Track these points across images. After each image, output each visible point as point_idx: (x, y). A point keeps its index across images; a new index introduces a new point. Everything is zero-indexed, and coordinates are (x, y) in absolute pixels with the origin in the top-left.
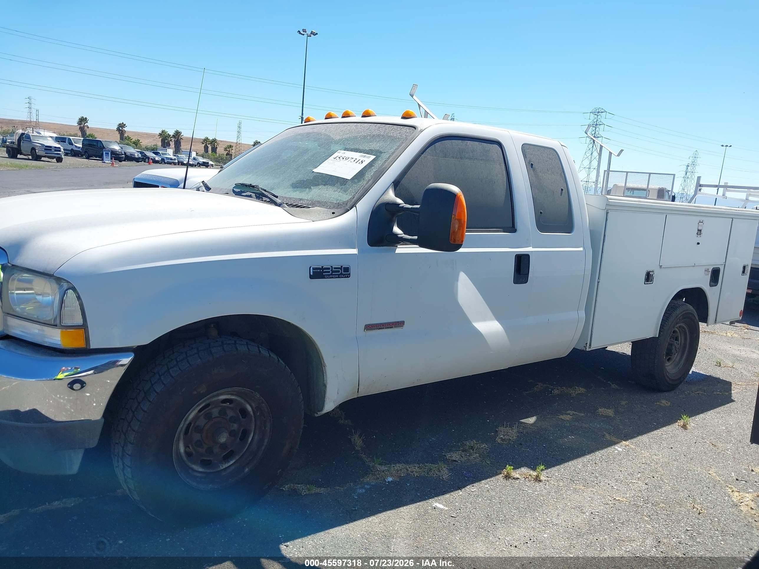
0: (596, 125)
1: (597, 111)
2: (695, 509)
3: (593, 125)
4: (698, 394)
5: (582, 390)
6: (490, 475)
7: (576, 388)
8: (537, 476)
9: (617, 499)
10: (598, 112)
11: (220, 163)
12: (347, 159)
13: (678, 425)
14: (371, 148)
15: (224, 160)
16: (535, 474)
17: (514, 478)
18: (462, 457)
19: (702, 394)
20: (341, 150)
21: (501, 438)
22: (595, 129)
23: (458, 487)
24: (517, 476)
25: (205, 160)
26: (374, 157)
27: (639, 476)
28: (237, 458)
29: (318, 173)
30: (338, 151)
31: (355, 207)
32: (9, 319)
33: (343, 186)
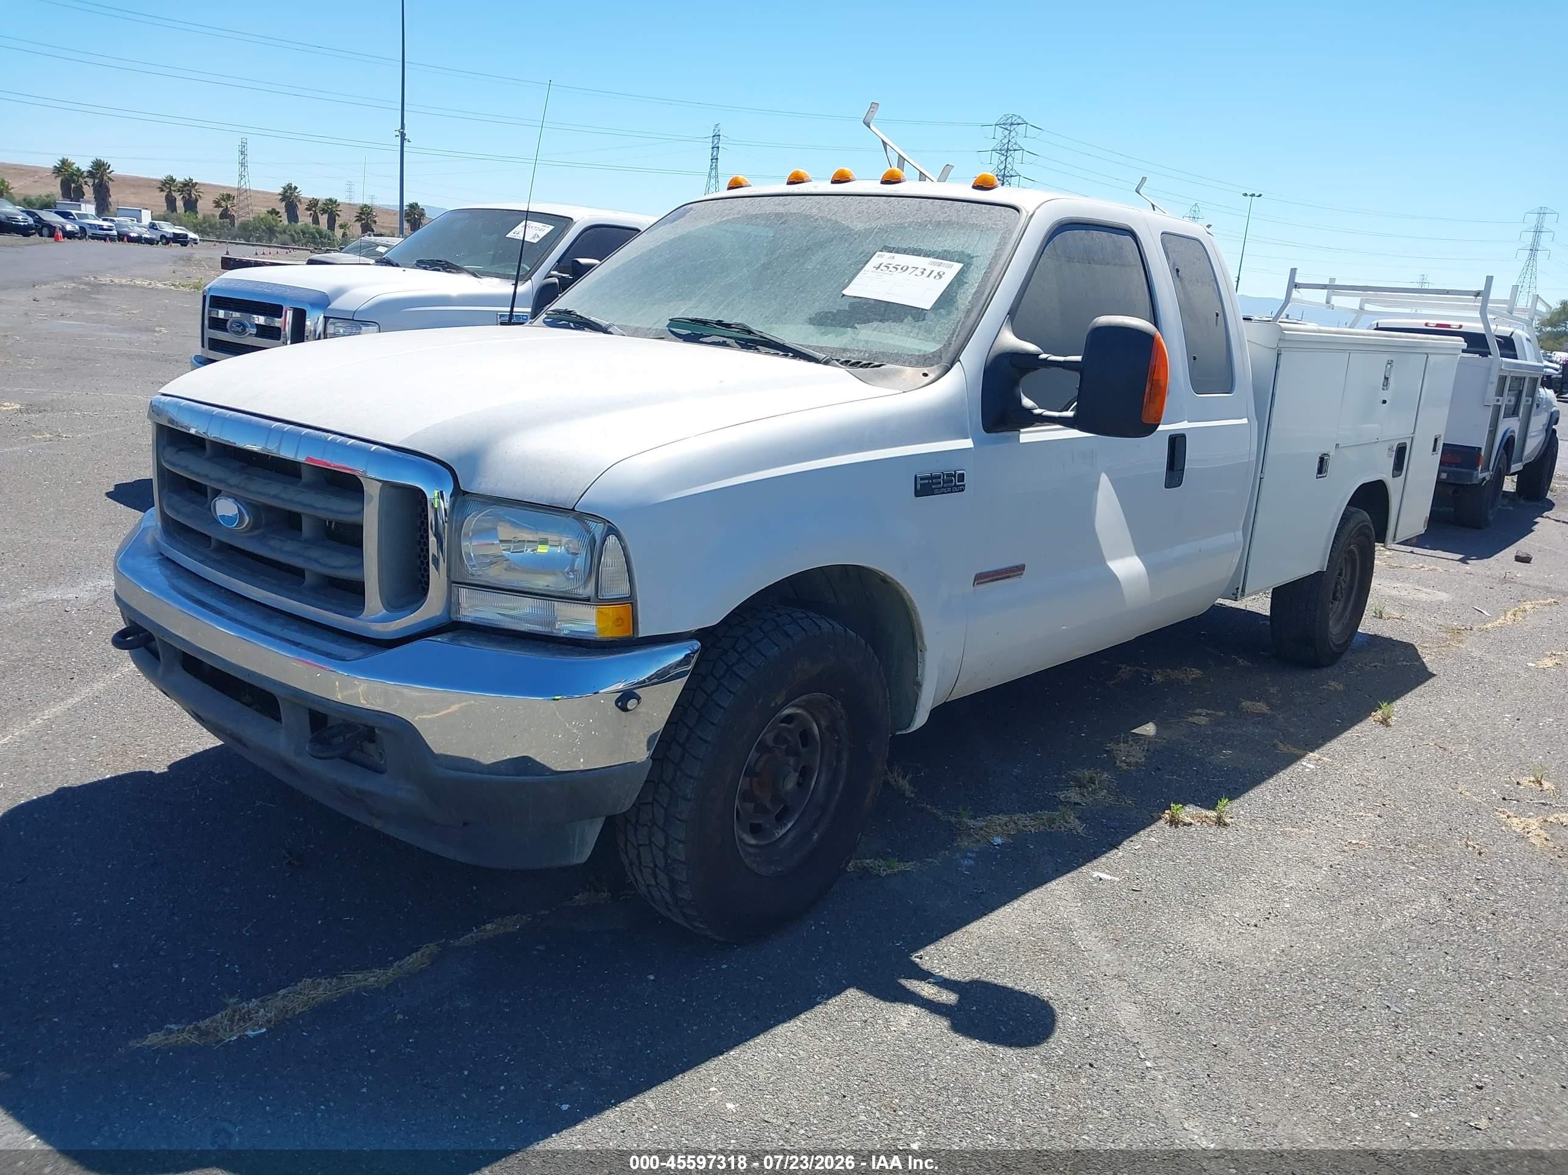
0: (1007, 151)
1: (1009, 121)
2: (1470, 848)
3: (1000, 150)
4: (1375, 666)
5: (1196, 673)
6: (1145, 823)
7: (1186, 670)
8: (1219, 818)
9: (1354, 842)
10: (1012, 124)
11: (208, 235)
12: (905, 269)
13: (1374, 721)
14: (945, 249)
15: (217, 229)
16: (1212, 814)
17: (1185, 824)
18: (1084, 796)
19: (1381, 666)
20: (881, 251)
21: (1124, 761)
22: (1006, 160)
23: (1110, 845)
24: (1188, 820)
25: (178, 230)
26: (960, 266)
27: (1362, 804)
28: (797, 816)
29: (855, 297)
30: (877, 253)
31: (957, 361)
32: (462, 592)
33: (920, 322)
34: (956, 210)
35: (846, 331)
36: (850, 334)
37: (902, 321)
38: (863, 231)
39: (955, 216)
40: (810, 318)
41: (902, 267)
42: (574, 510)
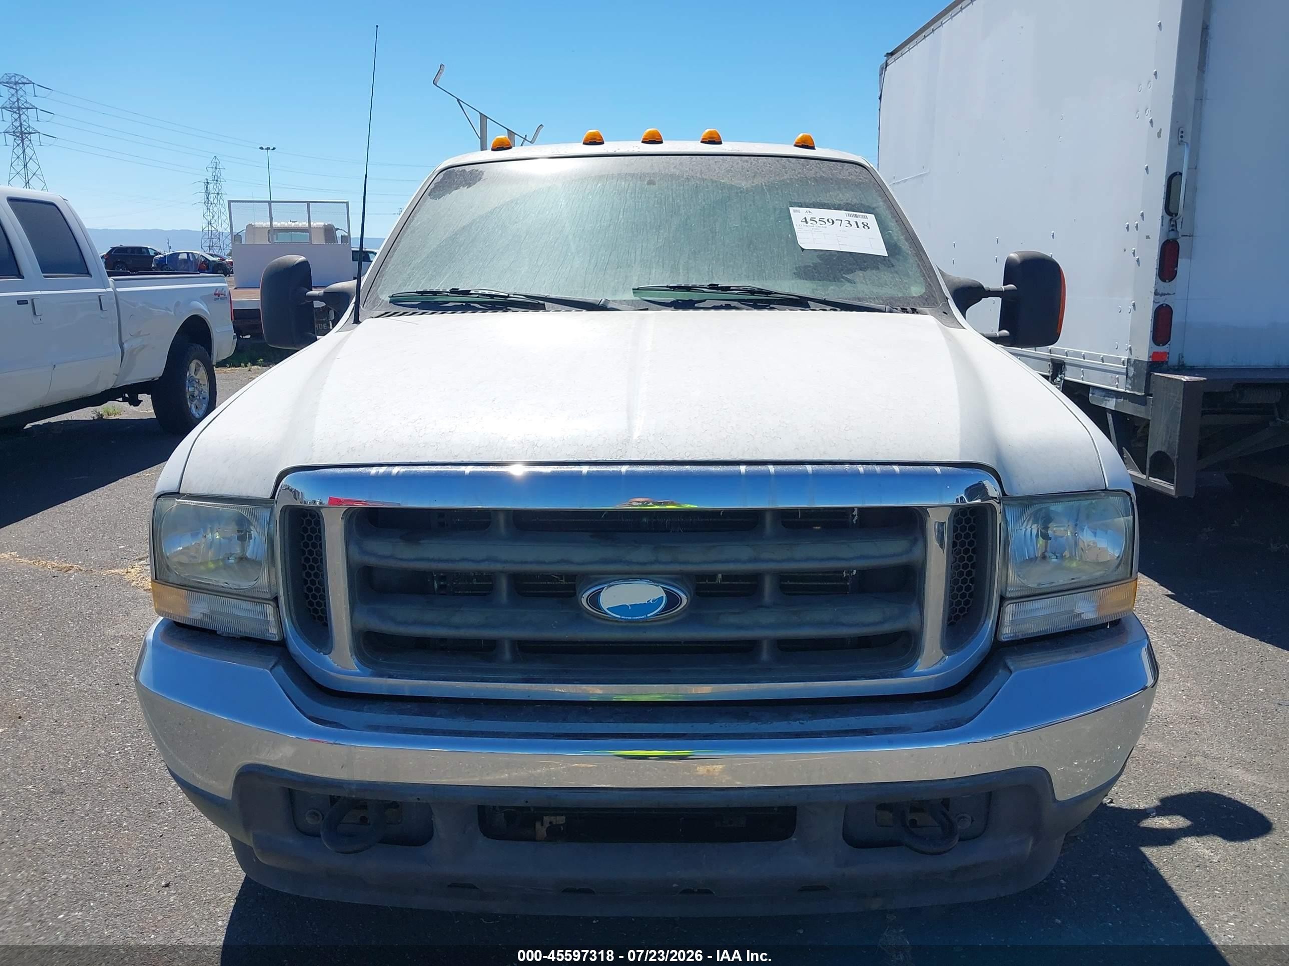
0: (19, 110)
3: (11, 108)
10: (16, 83)
12: (832, 221)
20: (792, 207)
26: (872, 216)
30: (790, 208)
31: (947, 299)
32: (1009, 609)
33: (892, 268)
34: (817, 167)
35: (842, 282)
36: (849, 284)
37: (878, 268)
38: (753, 189)
39: (821, 172)
40: (794, 273)
41: (828, 220)
42: (1106, 490)
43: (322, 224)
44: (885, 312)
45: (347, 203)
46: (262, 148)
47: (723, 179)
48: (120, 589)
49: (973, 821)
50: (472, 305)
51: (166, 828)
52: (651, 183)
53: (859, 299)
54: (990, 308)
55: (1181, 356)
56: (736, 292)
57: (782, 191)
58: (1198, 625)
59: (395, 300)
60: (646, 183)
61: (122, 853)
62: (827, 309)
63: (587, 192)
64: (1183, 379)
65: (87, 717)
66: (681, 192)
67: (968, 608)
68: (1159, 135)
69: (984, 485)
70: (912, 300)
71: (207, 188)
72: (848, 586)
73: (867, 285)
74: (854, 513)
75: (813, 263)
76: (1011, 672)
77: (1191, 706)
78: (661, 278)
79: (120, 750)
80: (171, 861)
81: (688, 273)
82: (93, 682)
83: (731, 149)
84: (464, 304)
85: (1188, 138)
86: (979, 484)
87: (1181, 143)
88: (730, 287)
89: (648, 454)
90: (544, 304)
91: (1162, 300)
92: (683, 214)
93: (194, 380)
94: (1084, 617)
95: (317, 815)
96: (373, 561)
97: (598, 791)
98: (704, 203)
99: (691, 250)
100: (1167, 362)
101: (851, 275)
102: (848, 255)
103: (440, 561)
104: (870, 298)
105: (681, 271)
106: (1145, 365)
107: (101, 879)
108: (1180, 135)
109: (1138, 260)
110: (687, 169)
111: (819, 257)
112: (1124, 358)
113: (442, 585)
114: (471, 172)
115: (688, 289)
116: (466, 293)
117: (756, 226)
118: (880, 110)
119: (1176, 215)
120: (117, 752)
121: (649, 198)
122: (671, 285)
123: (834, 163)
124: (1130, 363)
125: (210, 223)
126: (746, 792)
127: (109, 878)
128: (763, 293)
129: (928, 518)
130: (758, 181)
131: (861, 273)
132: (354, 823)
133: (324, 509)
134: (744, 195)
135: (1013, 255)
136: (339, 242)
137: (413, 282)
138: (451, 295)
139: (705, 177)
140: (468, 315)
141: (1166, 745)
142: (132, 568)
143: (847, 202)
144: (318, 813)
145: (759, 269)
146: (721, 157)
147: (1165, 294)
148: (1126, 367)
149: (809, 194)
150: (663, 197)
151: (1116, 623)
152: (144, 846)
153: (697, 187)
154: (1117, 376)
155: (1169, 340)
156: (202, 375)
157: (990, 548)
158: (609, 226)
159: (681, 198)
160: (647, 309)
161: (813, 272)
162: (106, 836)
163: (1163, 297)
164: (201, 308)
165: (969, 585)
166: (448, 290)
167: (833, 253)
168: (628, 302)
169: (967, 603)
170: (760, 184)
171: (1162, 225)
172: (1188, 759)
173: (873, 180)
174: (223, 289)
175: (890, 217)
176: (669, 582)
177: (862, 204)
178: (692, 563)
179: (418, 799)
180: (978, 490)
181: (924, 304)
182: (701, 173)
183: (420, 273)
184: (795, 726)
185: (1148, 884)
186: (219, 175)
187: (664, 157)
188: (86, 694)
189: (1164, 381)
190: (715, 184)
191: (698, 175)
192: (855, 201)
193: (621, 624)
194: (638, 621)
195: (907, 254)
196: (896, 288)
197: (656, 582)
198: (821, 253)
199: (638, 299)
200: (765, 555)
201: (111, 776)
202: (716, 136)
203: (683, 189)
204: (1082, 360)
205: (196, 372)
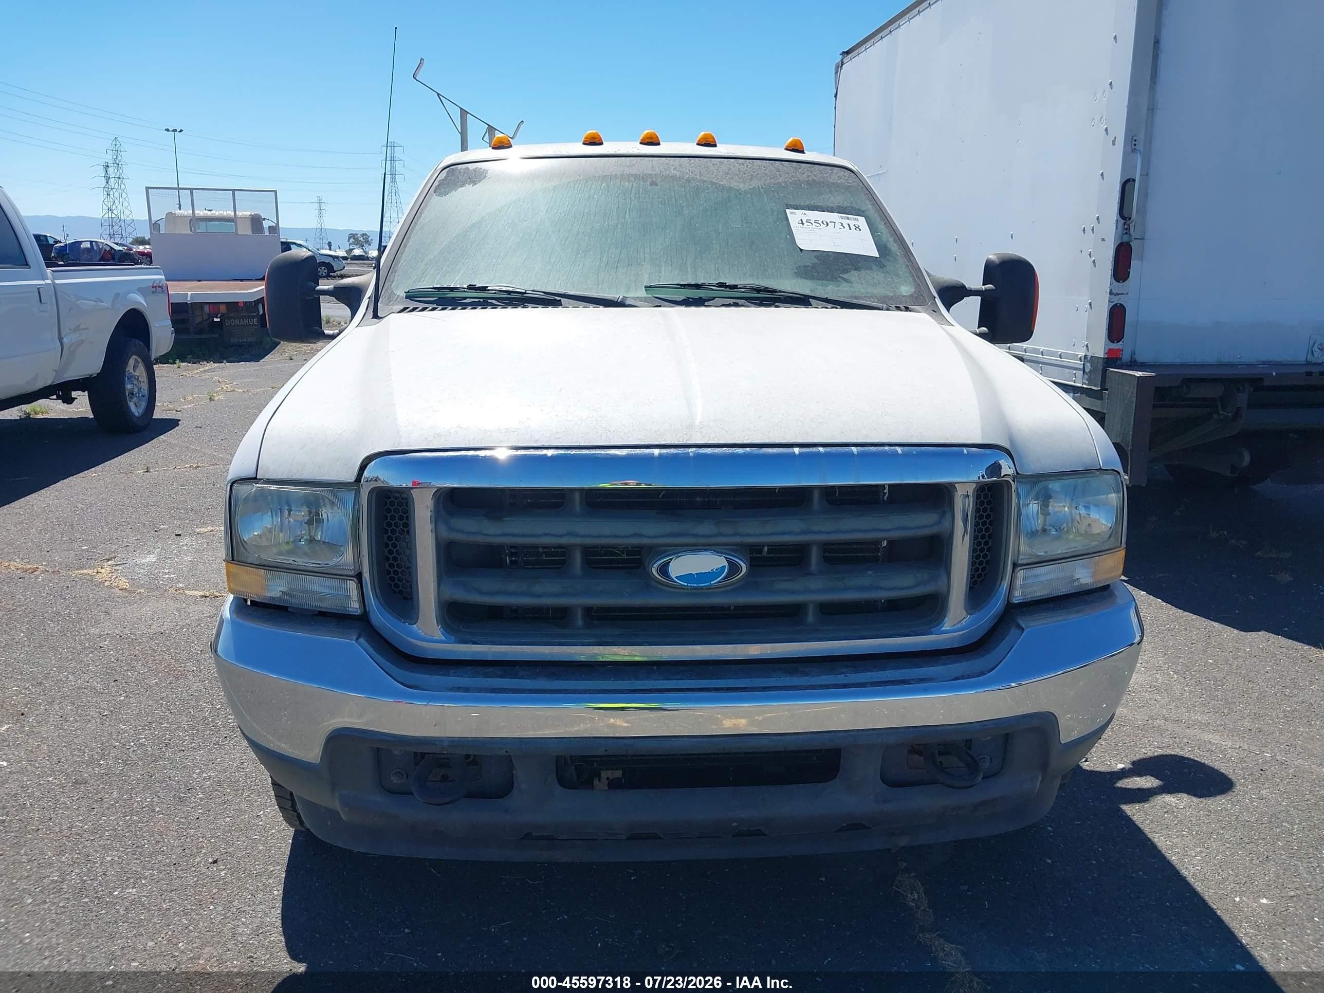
30: (787, 210)
31: (935, 297)
32: (1021, 574)
33: (884, 268)
34: (809, 171)
35: (839, 281)
36: (846, 284)
37: (871, 269)
38: (750, 191)
39: (813, 176)
40: (795, 273)
41: (822, 222)
42: (1100, 469)
43: (249, 213)
44: (882, 310)
45: (275, 192)
46: (168, 130)
47: (722, 181)
48: (94, 590)
49: (991, 761)
50: (489, 301)
51: (200, 811)
52: (653, 183)
53: (856, 298)
54: (971, 306)
55: (1133, 353)
56: (743, 290)
57: (778, 194)
58: (1150, 605)
59: (411, 296)
60: (648, 184)
61: (162, 835)
62: (829, 307)
63: (592, 192)
64: (1136, 374)
65: (93, 712)
66: (684, 194)
67: (985, 575)
68: (1114, 143)
69: (1000, 465)
70: (904, 298)
71: (107, 171)
72: (879, 556)
73: (862, 284)
74: (885, 491)
75: (811, 263)
76: (1023, 629)
77: (1149, 676)
78: (670, 276)
79: (135, 742)
80: (213, 840)
81: (695, 271)
82: (89, 679)
83: (726, 152)
84: (482, 300)
85: (1140, 147)
86: (995, 463)
87: (1134, 151)
88: (737, 285)
89: (711, 437)
90: (560, 301)
91: (1116, 300)
92: (687, 215)
93: (134, 376)
94: (1083, 581)
95: (402, 775)
96: (460, 537)
97: (670, 739)
98: (705, 204)
99: (696, 249)
100: (1121, 359)
101: (848, 275)
102: (843, 256)
103: (524, 536)
104: (865, 297)
105: (689, 269)
106: (1101, 361)
107: (146, 859)
108: (1134, 143)
109: (1094, 262)
110: (687, 171)
111: (816, 257)
112: (1081, 354)
113: (514, 560)
114: (475, 170)
115: (697, 286)
116: (484, 289)
117: (756, 227)
118: (835, 108)
119: (1130, 219)
120: (132, 744)
121: (653, 198)
122: (682, 283)
123: (824, 167)
124: (1087, 358)
125: (110, 210)
126: (800, 736)
127: (154, 858)
128: (769, 291)
129: (956, 493)
130: (755, 183)
131: (856, 273)
132: (435, 781)
133: (414, 490)
134: (742, 196)
135: (992, 257)
136: (267, 233)
137: (427, 278)
138: (468, 290)
139: (705, 179)
140: (489, 311)
141: (1130, 711)
142: (102, 568)
143: (840, 204)
144: (403, 772)
145: (762, 268)
146: (718, 160)
147: (1118, 294)
148: (1083, 363)
149: (804, 197)
150: (666, 197)
151: (1106, 588)
152: (183, 828)
153: (697, 188)
154: (1075, 372)
155: (1123, 337)
156: (141, 372)
157: (1005, 520)
158: (617, 226)
159: (684, 199)
160: (660, 306)
161: (812, 271)
162: (141, 821)
163: (1117, 296)
164: (139, 300)
165: (986, 554)
166: (465, 286)
167: (830, 254)
168: (640, 299)
169: (984, 569)
170: (757, 187)
171: (1117, 228)
172: (1150, 722)
173: (861, 184)
174: (160, 282)
175: (879, 219)
176: (733, 554)
177: (852, 207)
178: (751, 536)
179: (507, 752)
180: (995, 469)
181: (915, 303)
182: (701, 175)
183: (434, 269)
184: (841, 679)
185: (1125, 828)
186: (120, 158)
187: (663, 159)
188: (85, 690)
189: (1119, 376)
190: (714, 186)
191: (698, 177)
192: (846, 204)
193: (685, 591)
194: (702, 588)
195: (897, 255)
196: (888, 288)
197: (718, 552)
198: (819, 253)
199: (650, 296)
200: (816, 528)
201: (133, 766)
202: (711, 139)
203: (685, 191)
204: (1041, 356)
205: (135, 368)
